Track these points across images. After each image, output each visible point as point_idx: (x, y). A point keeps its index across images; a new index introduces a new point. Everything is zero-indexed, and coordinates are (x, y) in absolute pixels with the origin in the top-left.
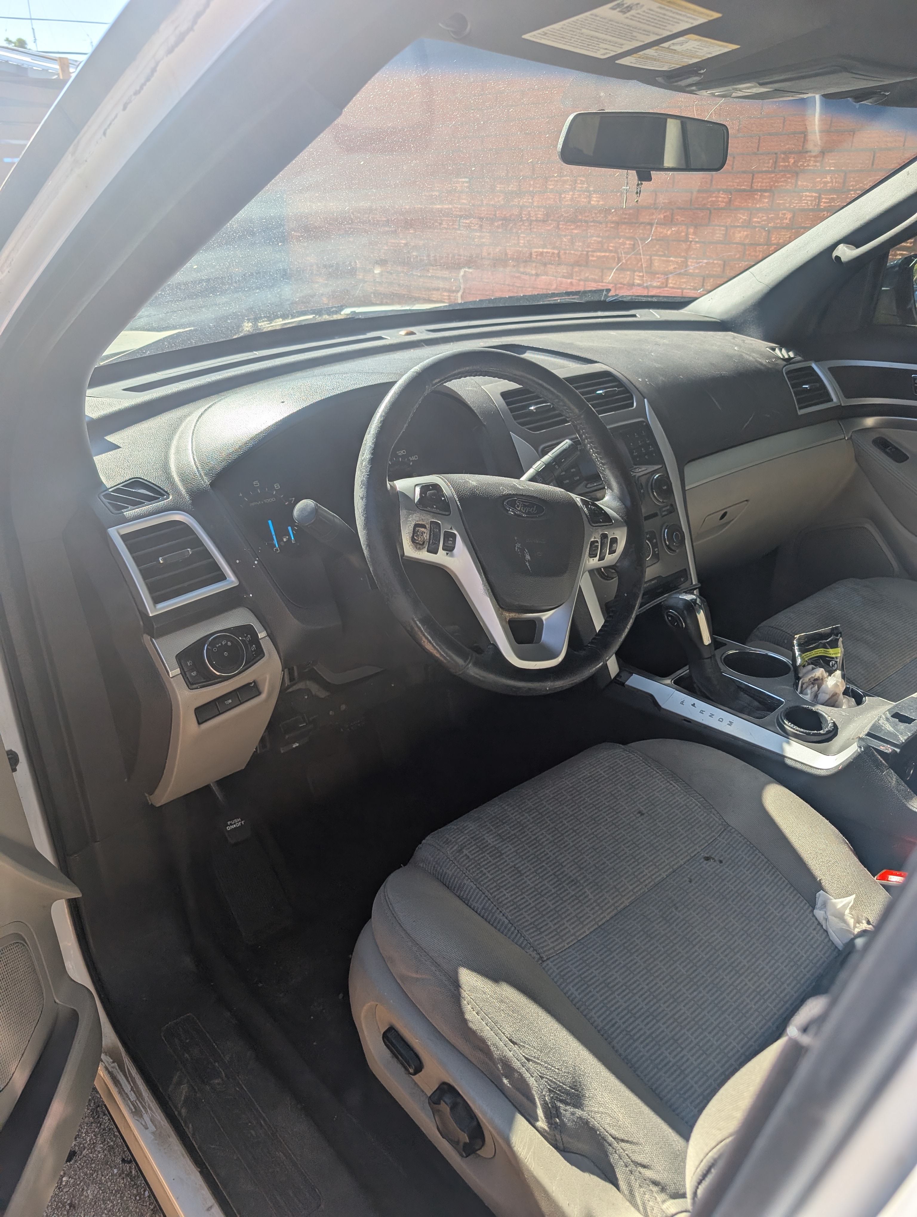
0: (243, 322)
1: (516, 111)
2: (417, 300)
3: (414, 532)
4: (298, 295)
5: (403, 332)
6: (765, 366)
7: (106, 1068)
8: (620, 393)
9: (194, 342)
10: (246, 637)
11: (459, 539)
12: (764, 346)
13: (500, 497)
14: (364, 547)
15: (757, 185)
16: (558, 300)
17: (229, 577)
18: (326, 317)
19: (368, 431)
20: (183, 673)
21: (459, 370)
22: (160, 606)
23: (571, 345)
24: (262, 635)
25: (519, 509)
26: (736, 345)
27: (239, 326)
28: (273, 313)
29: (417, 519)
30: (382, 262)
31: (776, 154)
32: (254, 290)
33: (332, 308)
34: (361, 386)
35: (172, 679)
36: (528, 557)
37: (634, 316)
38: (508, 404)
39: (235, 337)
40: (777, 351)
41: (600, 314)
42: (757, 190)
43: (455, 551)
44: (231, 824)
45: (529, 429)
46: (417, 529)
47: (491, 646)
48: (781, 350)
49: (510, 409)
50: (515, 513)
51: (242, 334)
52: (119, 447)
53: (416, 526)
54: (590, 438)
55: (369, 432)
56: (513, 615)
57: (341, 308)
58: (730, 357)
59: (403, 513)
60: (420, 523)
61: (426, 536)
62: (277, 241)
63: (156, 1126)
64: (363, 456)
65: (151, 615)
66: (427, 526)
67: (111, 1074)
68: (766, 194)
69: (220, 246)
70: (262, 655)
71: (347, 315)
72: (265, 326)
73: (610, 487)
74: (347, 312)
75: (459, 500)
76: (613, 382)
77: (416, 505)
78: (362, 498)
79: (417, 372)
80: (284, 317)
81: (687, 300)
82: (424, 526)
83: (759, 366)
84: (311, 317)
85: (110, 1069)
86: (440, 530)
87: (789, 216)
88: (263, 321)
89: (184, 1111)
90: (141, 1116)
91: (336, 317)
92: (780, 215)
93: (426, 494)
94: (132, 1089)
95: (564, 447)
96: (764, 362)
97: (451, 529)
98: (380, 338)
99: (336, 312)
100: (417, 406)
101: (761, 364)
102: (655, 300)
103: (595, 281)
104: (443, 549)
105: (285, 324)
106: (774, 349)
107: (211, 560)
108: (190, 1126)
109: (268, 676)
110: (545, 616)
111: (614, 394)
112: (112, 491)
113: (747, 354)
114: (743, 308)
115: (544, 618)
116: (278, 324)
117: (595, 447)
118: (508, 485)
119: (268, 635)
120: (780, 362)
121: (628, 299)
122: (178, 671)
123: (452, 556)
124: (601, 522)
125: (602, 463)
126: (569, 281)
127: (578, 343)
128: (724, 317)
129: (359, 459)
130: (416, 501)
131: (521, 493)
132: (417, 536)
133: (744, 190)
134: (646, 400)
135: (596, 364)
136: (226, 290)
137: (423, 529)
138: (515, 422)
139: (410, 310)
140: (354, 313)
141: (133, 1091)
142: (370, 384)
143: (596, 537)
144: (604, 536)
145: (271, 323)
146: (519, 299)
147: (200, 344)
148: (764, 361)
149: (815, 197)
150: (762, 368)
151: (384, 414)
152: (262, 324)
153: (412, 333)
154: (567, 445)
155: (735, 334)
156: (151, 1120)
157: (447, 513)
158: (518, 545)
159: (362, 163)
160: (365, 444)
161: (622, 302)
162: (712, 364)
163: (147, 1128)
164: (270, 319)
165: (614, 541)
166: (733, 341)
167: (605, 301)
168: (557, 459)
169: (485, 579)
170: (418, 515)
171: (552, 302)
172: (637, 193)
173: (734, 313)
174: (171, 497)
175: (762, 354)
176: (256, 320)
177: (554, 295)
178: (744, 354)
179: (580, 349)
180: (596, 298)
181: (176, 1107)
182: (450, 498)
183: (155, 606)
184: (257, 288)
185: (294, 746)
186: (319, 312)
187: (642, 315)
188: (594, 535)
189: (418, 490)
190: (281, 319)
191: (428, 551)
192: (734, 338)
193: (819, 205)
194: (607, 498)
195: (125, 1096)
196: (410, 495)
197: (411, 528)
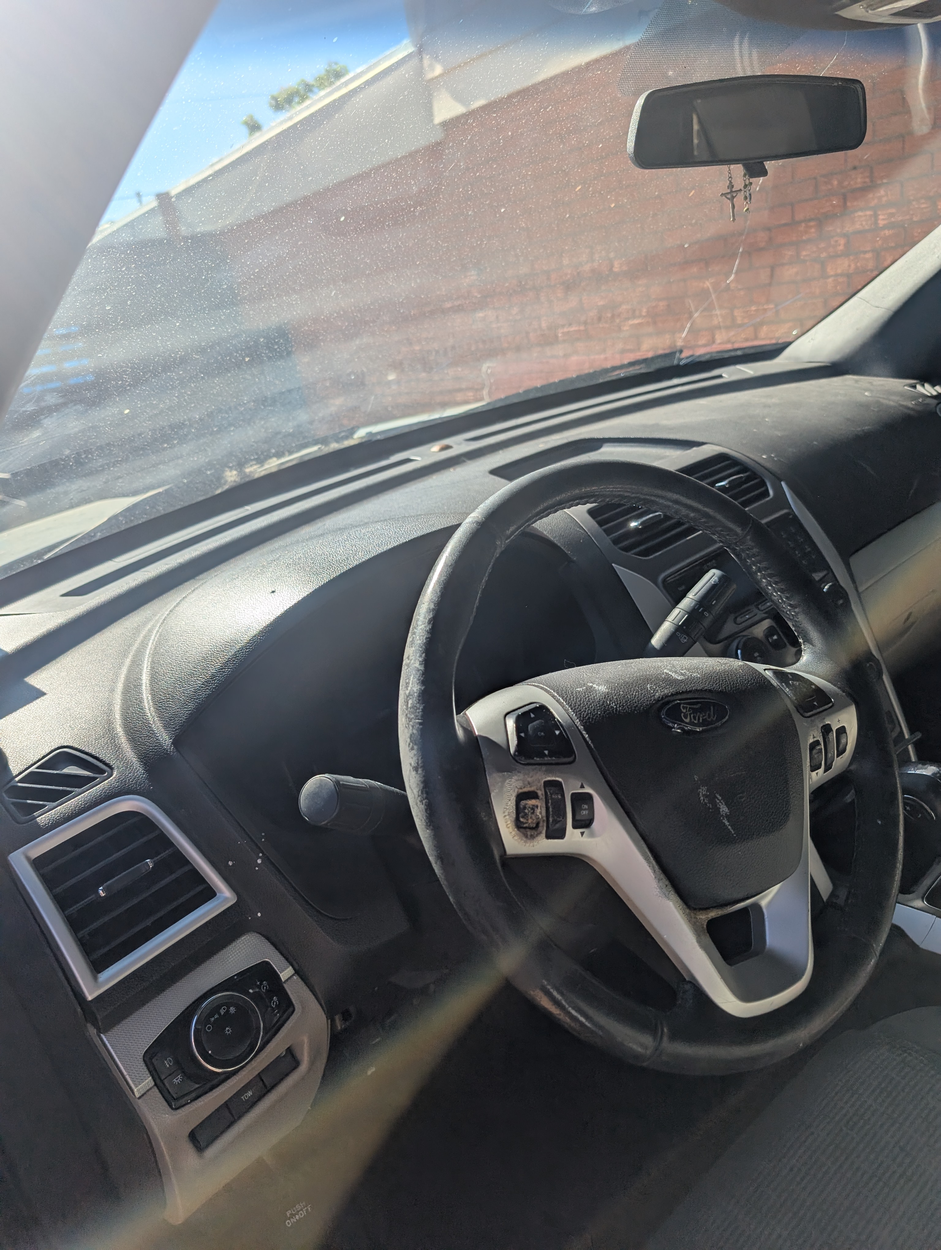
0: (223, 471)
1: (556, 110)
2: (444, 405)
3: (519, 810)
4: (290, 424)
5: (435, 447)
6: (912, 409)
8: (748, 479)
9: (162, 509)
10: (259, 987)
11: (599, 804)
12: (900, 385)
13: (652, 705)
14: (432, 859)
15: (799, 216)
16: (622, 373)
17: (221, 892)
18: (335, 446)
19: (409, 639)
20: (159, 1083)
21: (545, 505)
22: (104, 976)
23: (656, 426)
24: (286, 973)
25: (688, 720)
26: (866, 390)
27: (219, 478)
28: (262, 453)
29: (520, 784)
30: (397, 366)
31: (815, 178)
32: (226, 428)
33: (340, 433)
34: (390, 547)
35: (140, 1101)
36: (724, 809)
37: (720, 376)
38: (600, 524)
39: (218, 491)
40: (919, 387)
41: (676, 381)
42: (800, 222)
43: (595, 825)
44: (293, 1215)
45: (638, 554)
46: (523, 803)
47: (687, 987)
48: (923, 386)
49: (605, 530)
50: (682, 729)
51: (226, 487)
52: (44, 694)
53: (521, 797)
54: (766, 569)
55: (412, 642)
56: (713, 914)
57: (352, 432)
58: (865, 406)
59: (493, 779)
60: (526, 790)
61: (540, 812)
62: (240, 355)
64: (407, 687)
65: (90, 998)
66: (540, 793)
68: (812, 224)
69: (155, 375)
70: (291, 1010)
71: (362, 438)
72: (256, 471)
73: (808, 640)
74: (361, 434)
75: (585, 729)
76: (734, 467)
77: (514, 757)
78: (416, 769)
79: (477, 523)
80: (279, 455)
81: (782, 346)
82: (532, 795)
83: (906, 411)
84: (315, 448)
86: (563, 795)
87: (842, 241)
88: (251, 466)
91: (348, 443)
92: (832, 243)
93: (526, 732)
95: (712, 581)
96: (911, 406)
97: (582, 787)
98: (408, 461)
99: (347, 437)
100: (485, 579)
101: (908, 408)
102: (739, 353)
103: (631, 351)
104: (575, 827)
105: (282, 464)
106: (914, 387)
107: (186, 869)
109: (306, 1040)
110: (766, 899)
111: (740, 483)
112: (20, 781)
113: (884, 398)
114: (859, 342)
115: (764, 903)
116: (273, 465)
117: (776, 583)
118: (657, 678)
119: (297, 972)
120: (928, 401)
121: (707, 357)
122: (149, 1081)
123: (592, 835)
124: (814, 707)
125: (790, 605)
126: (602, 356)
127: (665, 422)
128: (836, 357)
129: (401, 692)
130: (512, 750)
131: (682, 688)
132: (525, 816)
133: (785, 225)
134: (783, 484)
135: (704, 447)
136: (186, 435)
137: (533, 802)
138: (616, 548)
139: (440, 418)
140: (370, 434)
142: (403, 540)
143: (815, 735)
144: (827, 729)
145: (262, 466)
146: (572, 381)
147: (171, 509)
148: (911, 404)
149: (871, 216)
150: (912, 413)
151: (432, 606)
152: (252, 469)
153: (447, 447)
154: (715, 578)
155: (855, 377)
157: (571, 759)
158: (703, 791)
159: (342, 219)
160: (408, 665)
161: (700, 363)
162: (848, 419)
164: (261, 461)
165: (842, 731)
166: (856, 385)
167: (678, 366)
168: (704, 602)
169: (657, 867)
170: (521, 776)
171: (614, 378)
172: (746, 198)
173: (847, 350)
174: (115, 773)
175: (902, 395)
176: (240, 465)
177: (614, 368)
178: (882, 400)
179: (670, 429)
180: (666, 364)
182: (569, 727)
183: (95, 978)
184: (230, 425)
185: (369, 1073)
186: (324, 441)
187: (728, 374)
188: (812, 733)
189: (511, 724)
190: (275, 459)
191: (548, 837)
192: (857, 381)
193: (876, 223)
194: (805, 657)
196: (498, 739)
197: (512, 804)
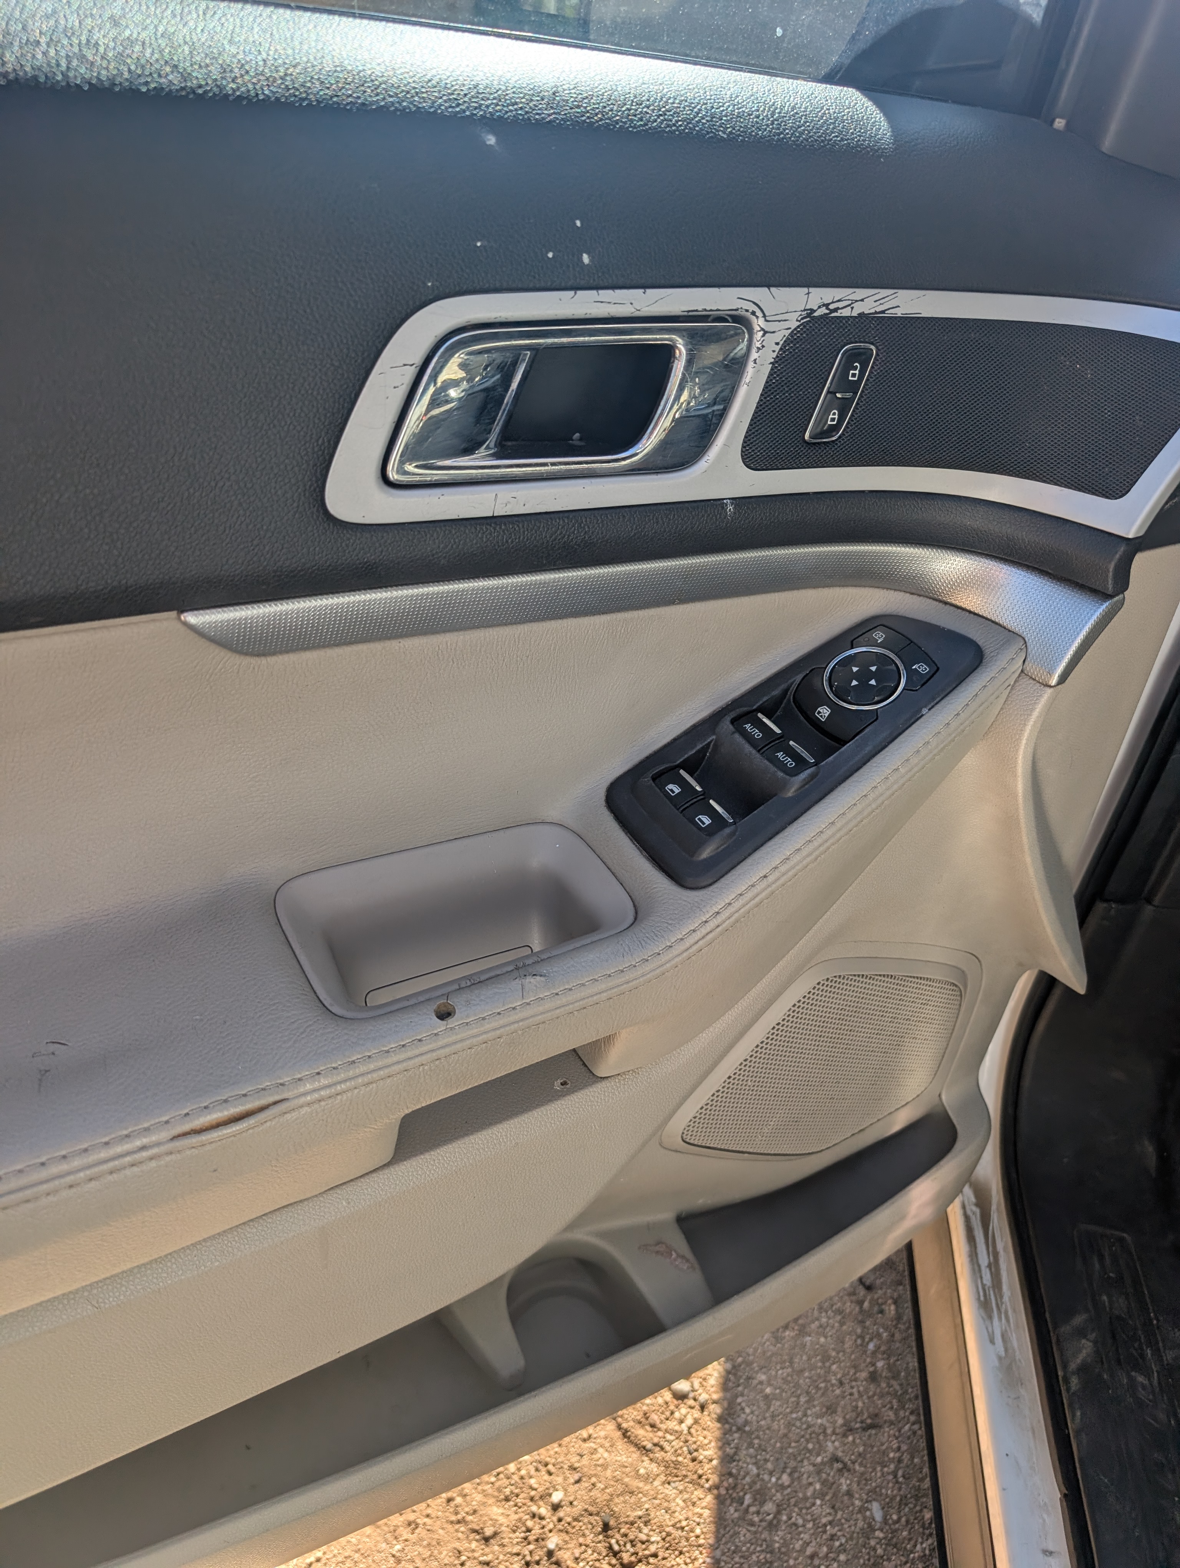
7: (964, 1207)
63: (1006, 1350)
67: (967, 1219)
85: (969, 1213)
89: (1074, 1381)
90: (990, 1318)
94: (989, 1266)
108: (1078, 1413)
141: (990, 1269)
156: (1003, 1336)
163: (992, 1341)
181: (1065, 1367)
195: (976, 1268)
